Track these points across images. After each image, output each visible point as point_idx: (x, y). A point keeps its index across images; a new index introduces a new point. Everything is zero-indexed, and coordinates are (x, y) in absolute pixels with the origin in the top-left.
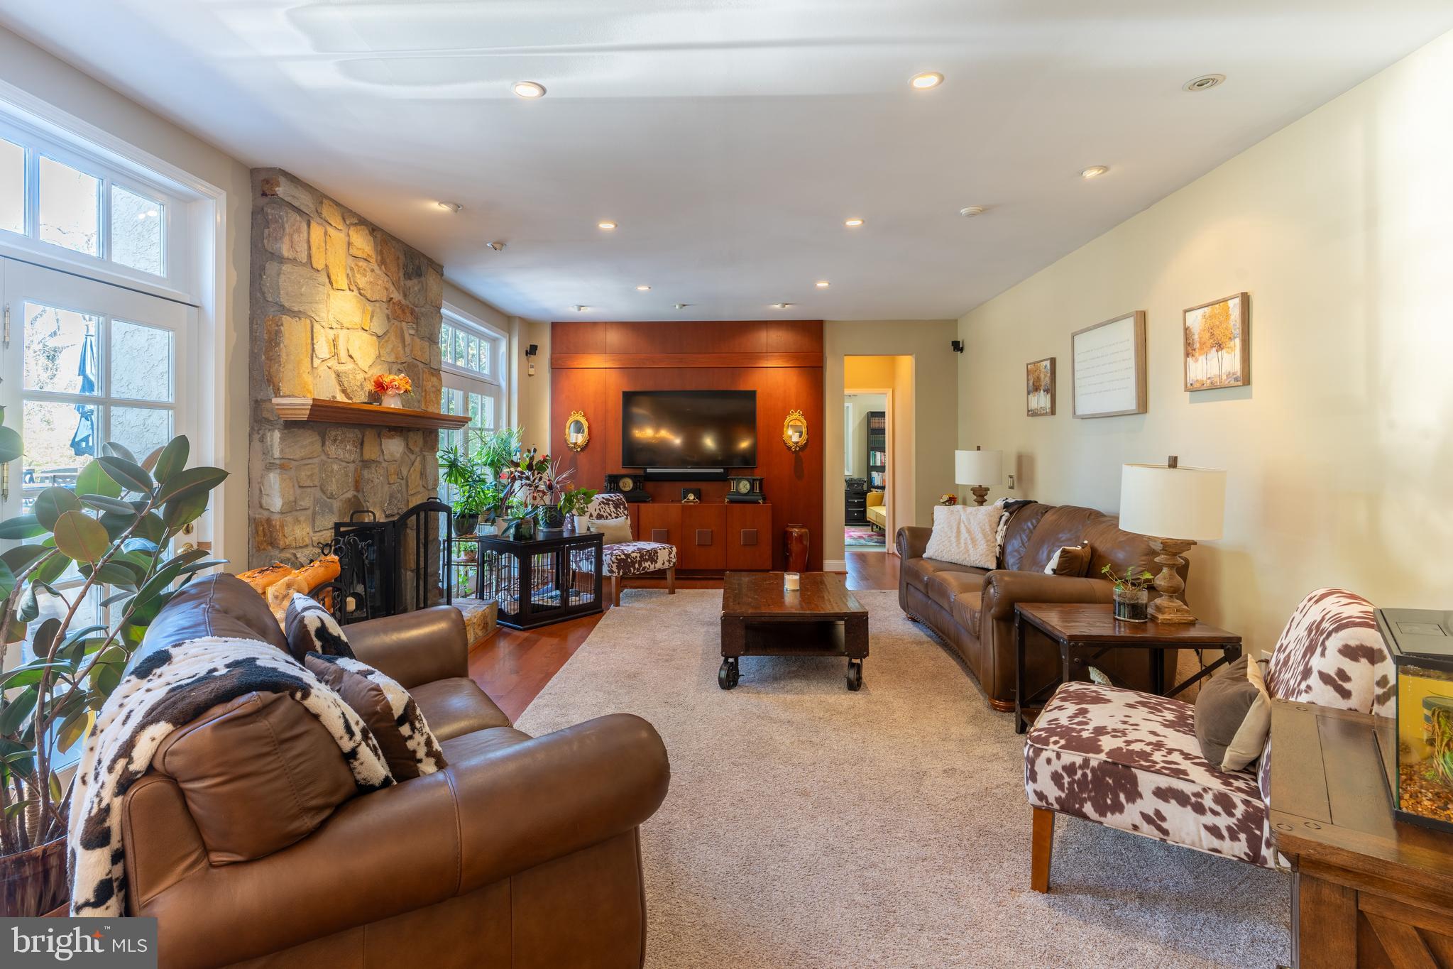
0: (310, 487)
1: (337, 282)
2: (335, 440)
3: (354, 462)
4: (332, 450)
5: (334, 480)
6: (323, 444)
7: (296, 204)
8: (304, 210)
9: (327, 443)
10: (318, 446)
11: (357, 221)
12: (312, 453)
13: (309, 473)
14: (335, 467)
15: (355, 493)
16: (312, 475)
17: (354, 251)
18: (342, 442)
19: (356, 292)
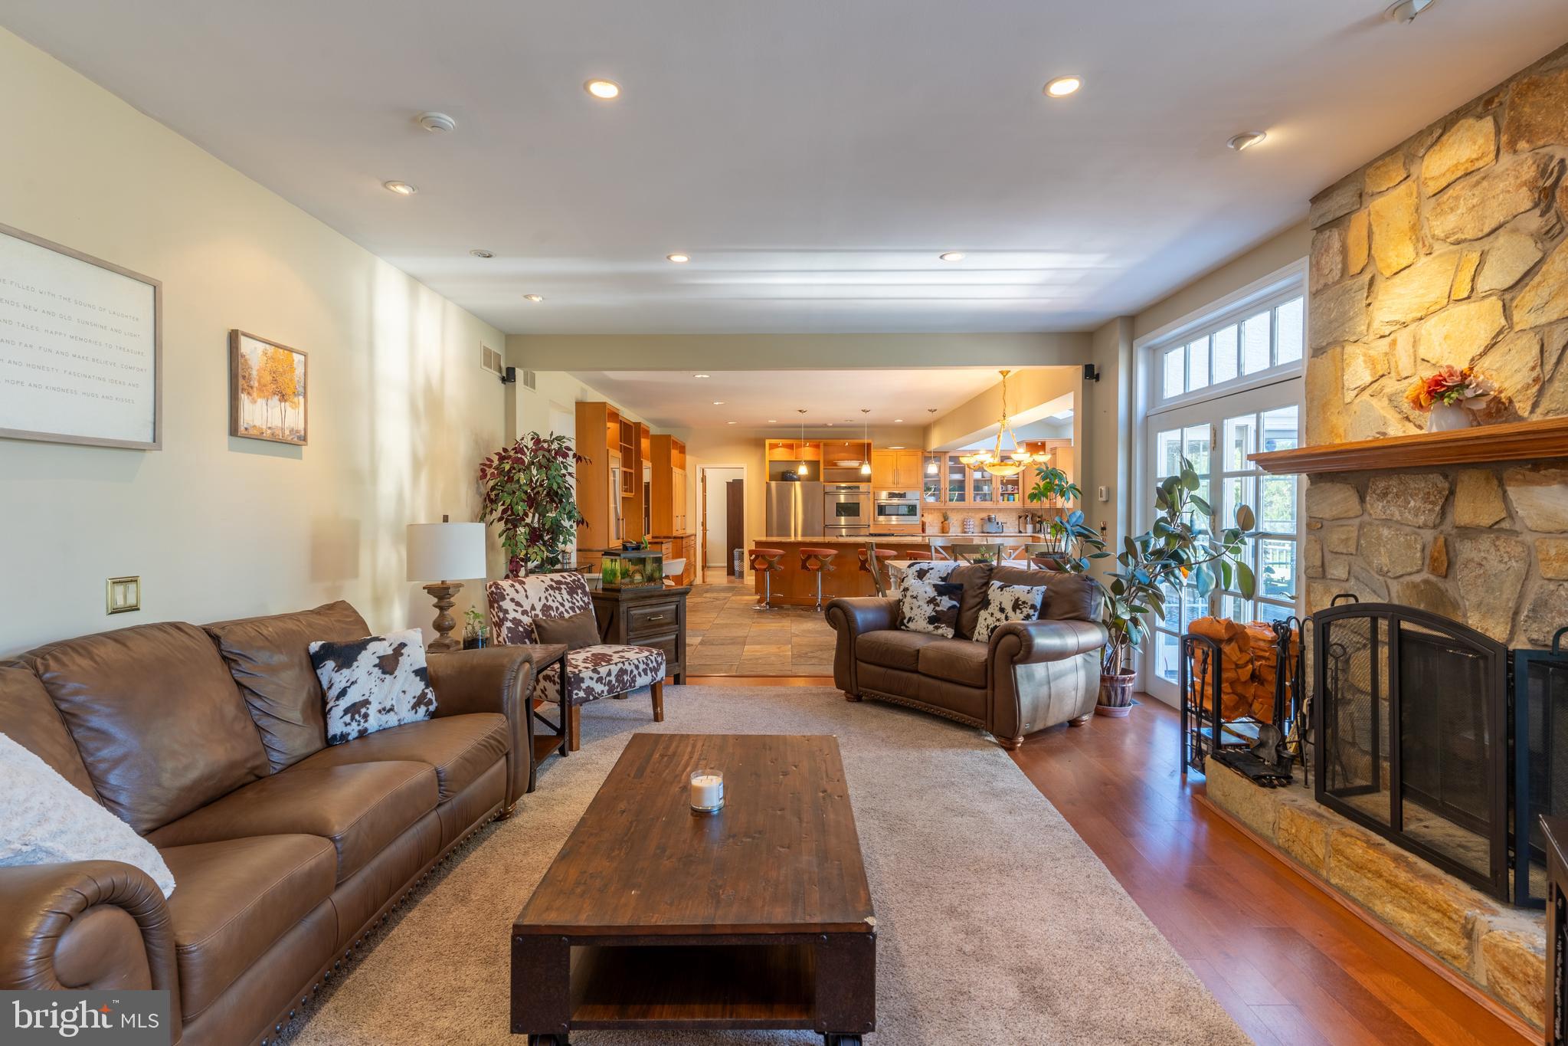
0: (1342, 553)
1: (1389, 266)
2: (1385, 495)
3: (1425, 526)
4: (1377, 508)
5: (1382, 550)
6: (1362, 500)
7: (1330, 218)
8: (1342, 214)
9: (1368, 498)
10: (1354, 501)
11: (1440, 131)
12: (1346, 512)
13: (1343, 537)
14: (1385, 532)
15: (1433, 578)
16: (1347, 539)
17: (1433, 187)
18: (1397, 496)
19: (1439, 248)
